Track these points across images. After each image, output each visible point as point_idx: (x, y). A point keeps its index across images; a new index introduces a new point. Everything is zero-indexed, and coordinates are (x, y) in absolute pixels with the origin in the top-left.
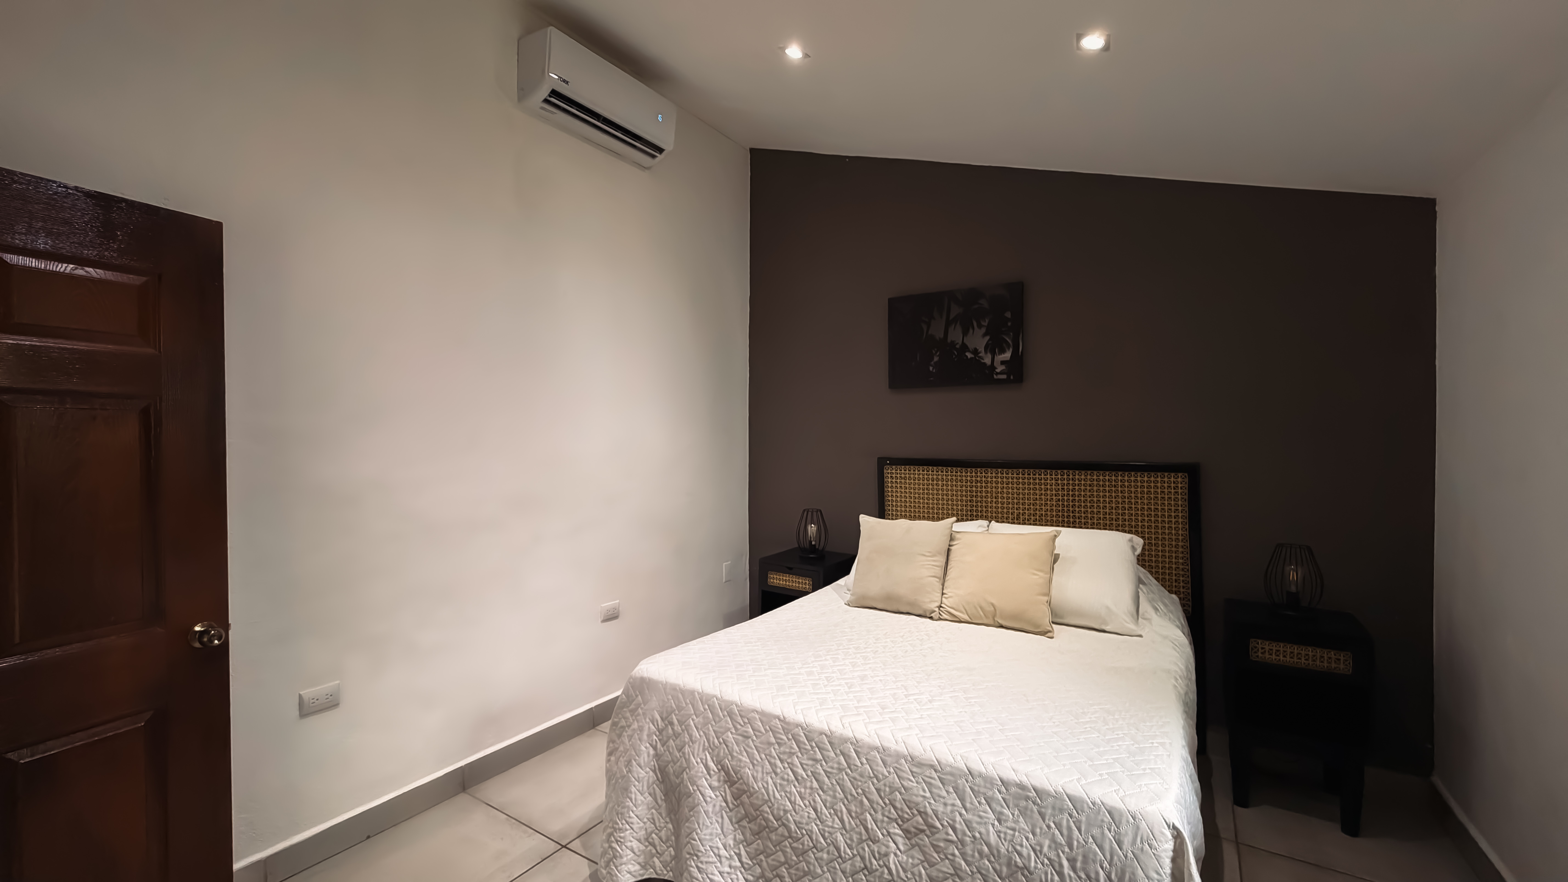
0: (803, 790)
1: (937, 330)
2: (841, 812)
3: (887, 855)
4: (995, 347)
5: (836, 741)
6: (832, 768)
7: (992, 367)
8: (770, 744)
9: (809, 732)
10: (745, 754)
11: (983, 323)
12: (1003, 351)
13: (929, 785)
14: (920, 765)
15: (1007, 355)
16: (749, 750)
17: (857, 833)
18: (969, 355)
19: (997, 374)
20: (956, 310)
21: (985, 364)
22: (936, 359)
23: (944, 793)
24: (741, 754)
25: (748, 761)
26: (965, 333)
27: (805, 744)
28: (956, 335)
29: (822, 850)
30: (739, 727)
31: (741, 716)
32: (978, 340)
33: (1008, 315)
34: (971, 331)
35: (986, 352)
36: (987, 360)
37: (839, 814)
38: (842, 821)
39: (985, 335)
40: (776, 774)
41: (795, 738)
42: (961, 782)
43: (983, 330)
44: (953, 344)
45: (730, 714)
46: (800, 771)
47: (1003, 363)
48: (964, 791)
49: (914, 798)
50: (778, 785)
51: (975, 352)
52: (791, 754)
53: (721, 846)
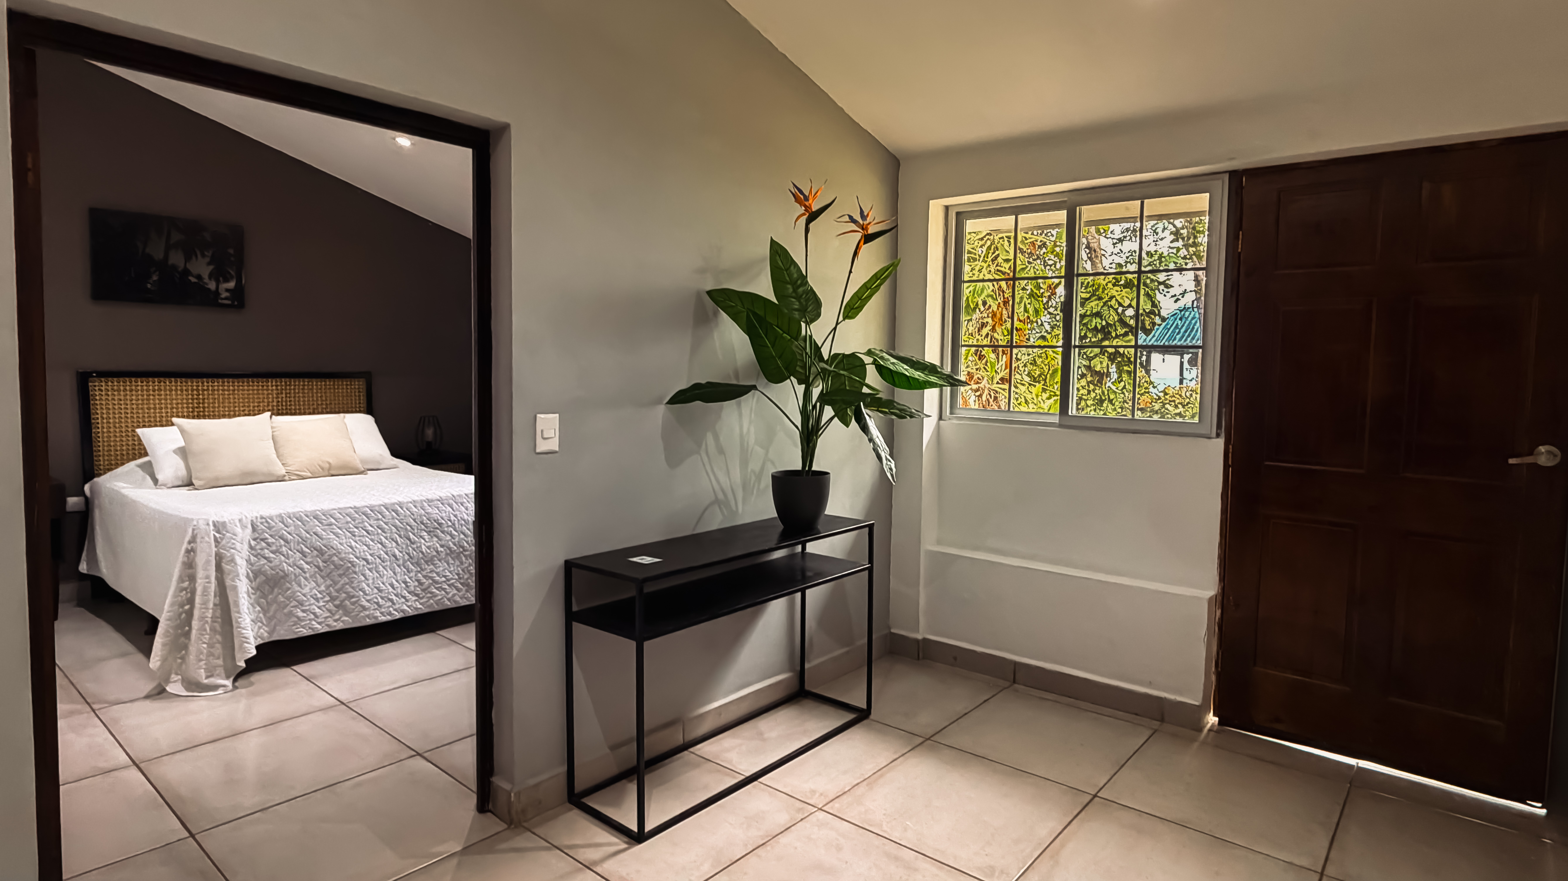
0: (373, 537)
1: (156, 251)
2: (396, 538)
3: (421, 546)
4: (220, 275)
5: (388, 506)
6: (389, 519)
7: (217, 293)
8: (347, 523)
9: (372, 507)
10: (331, 534)
11: (206, 253)
12: (227, 280)
13: (438, 508)
14: (432, 501)
15: (231, 285)
16: (334, 531)
17: (405, 544)
18: (193, 280)
19: (222, 299)
20: (176, 237)
21: (209, 289)
22: (155, 278)
23: (444, 508)
24: (328, 534)
25: (334, 537)
26: (188, 259)
27: (371, 514)
28: (177, 259)
29: (387, 561)
30: (324, 521)
31: (324, 515)
32: (201, 268)
33: (231, 251)
34: (194, 258)
35: (210, 278)
36: (212, 286)
37: (395, 540)
38: (397, 542)
39: (209, 264)
40: (354, 536)
41: (365, 514)
42: (451, 501)
43: (208, 260)
44: (174, 267)
45: (316, 517)
46: (370, 528)
47: (227, 290)
48: (452, 504)
49: (432, 516)
50: (358, 542)
51: (199, 277)
52: (363, 522)
53: (317, 593)
